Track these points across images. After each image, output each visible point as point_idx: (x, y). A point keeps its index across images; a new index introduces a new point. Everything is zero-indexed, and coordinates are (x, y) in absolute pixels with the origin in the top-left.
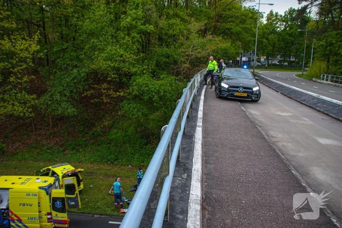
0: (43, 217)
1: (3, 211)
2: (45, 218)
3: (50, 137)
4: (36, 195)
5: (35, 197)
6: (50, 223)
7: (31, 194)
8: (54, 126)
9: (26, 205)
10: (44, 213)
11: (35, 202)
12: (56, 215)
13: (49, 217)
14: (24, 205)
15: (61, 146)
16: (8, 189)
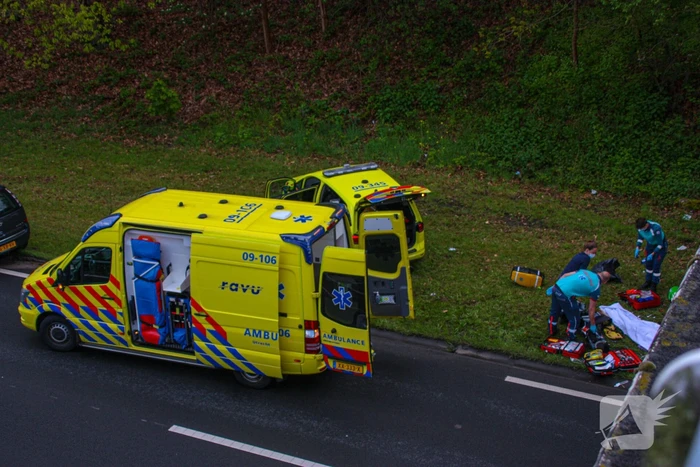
0: (292, 332)
1: (172, 299)
2: (298, 336)
3: (318, 72)
4: (272, 261)
5: (270, 266)
6: (311, 356)
7: (257, 255)
8: (334, 34)
9: (240, 289)
10: (296, 319)
11: (269, 280)
12: (334, 331)
13: (310, 334)
14: (234, 287)
15: (356, 105)
16: (188, 233)
